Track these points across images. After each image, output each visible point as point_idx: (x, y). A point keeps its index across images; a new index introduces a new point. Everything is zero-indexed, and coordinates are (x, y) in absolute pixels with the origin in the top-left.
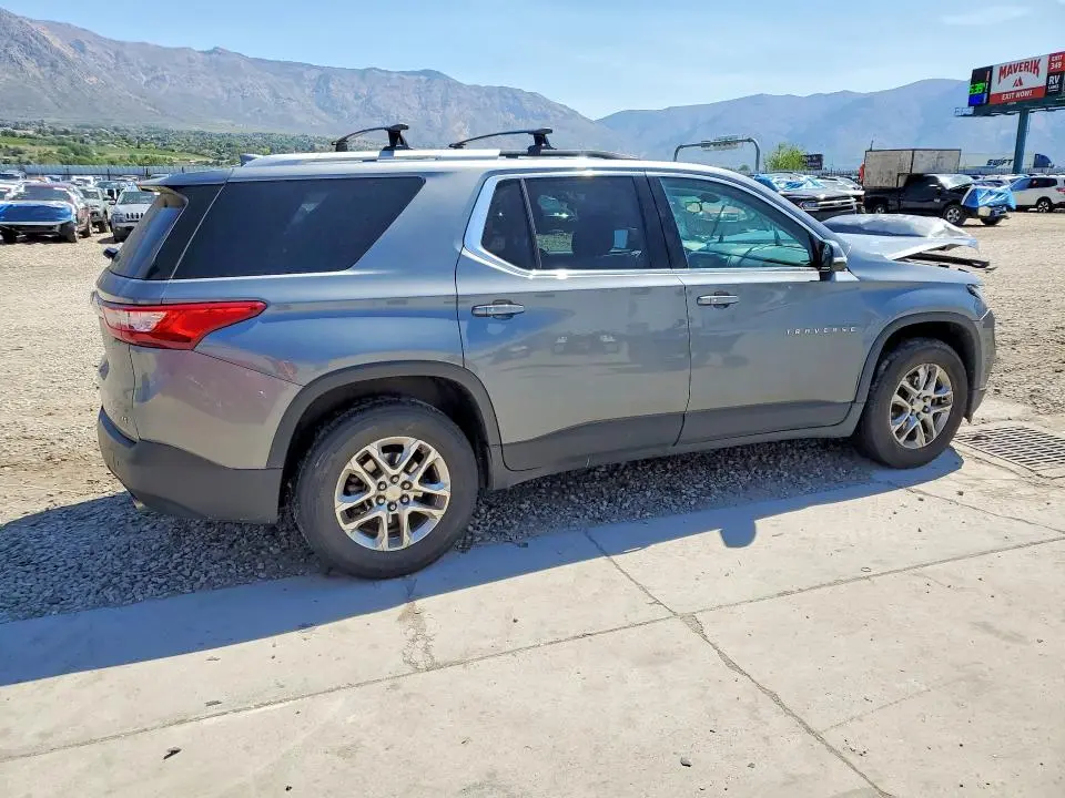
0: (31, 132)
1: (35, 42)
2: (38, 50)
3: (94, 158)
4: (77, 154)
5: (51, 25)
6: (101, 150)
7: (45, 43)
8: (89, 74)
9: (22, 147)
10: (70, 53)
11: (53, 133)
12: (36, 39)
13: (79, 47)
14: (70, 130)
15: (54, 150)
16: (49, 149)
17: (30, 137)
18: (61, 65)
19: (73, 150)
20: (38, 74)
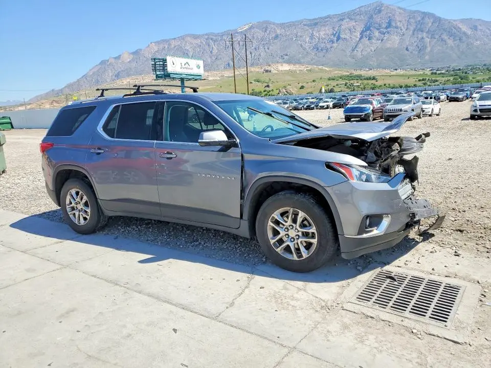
0: (443, 72)
1: (454, 30)
2: (455, 33)
3: (470, 80)
4: (462, 79)
5: (463, 21)
6: (474, 76)
7: (459, 30)
8: (476, 40)
9: (438, 79)
10: (469, 32)
11: (453, 71)
12: (455, 28)
13: (475, 28)
14: (461, 68)
15: (451, 78)
16: (449, 78)
17: (442, 74)
18: (464, 38)
19: (460, 77)
20: (453, 45)
